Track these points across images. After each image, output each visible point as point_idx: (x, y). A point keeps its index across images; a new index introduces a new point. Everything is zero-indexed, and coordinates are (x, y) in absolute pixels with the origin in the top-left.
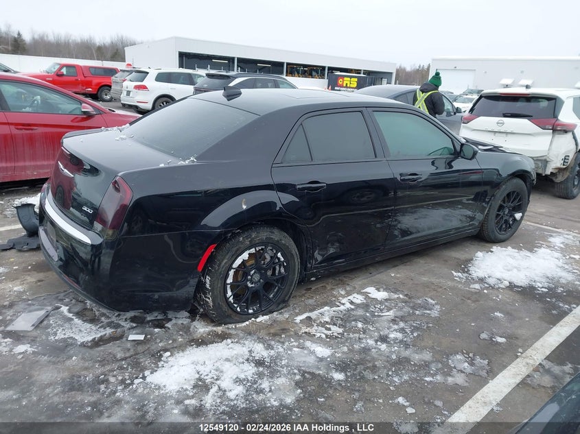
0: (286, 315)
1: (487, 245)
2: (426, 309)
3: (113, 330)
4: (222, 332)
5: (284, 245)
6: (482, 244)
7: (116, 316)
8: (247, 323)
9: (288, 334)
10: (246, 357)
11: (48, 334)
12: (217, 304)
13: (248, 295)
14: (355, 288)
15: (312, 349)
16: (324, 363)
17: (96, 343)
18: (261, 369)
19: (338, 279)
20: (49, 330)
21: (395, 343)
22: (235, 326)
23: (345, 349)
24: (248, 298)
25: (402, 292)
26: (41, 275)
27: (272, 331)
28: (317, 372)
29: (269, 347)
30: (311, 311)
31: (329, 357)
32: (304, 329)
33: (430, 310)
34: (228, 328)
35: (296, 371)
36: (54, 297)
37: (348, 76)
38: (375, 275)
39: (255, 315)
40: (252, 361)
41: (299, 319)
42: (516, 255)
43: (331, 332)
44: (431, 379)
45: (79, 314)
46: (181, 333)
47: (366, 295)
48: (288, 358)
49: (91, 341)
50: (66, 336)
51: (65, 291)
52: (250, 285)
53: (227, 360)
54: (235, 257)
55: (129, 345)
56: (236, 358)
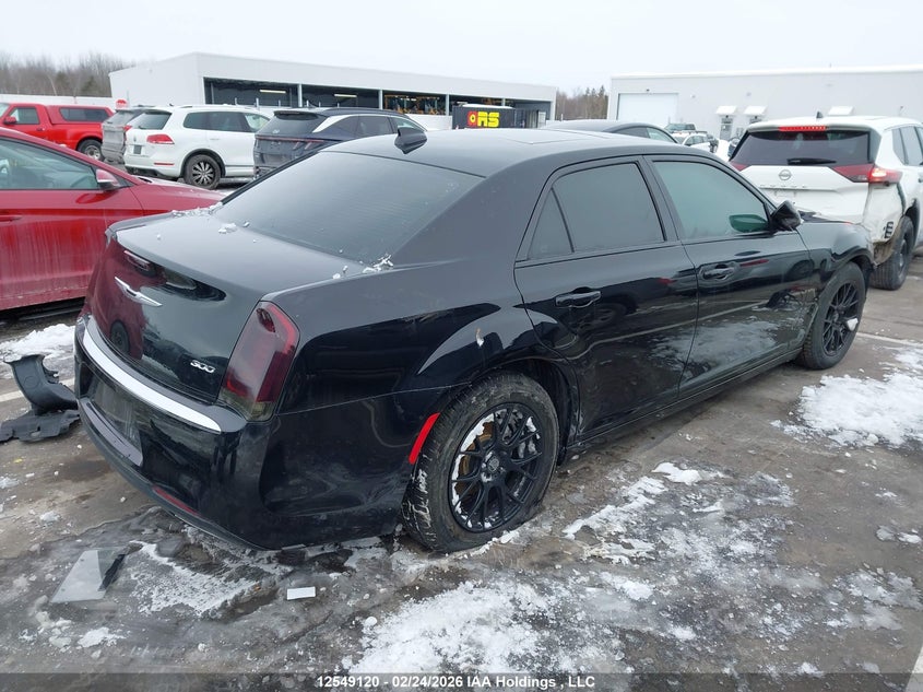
0: (547, 527)
1: (812, 374)
2: (770, 495)
3: (254, 583)
4: (450, 567)
5: (538, 403)
6: (802, 372)
7: (249, 555)
8: (487, 547)
9: (564, 561)
10: (511, 613)
11: (135, 603)
12: (438, 520)
13: (482, 497)
14: (639, 467)
15: (618, 587)
16: (648, 611)
17: (233, 611)
18: (546, 634)
19: (603, 452)
20: (134, 593)
21: (749, 561)
22: (469, 555)
23: (674, 580)
24: (483, 503)
25: (717, 467)
26: (83, 487)
27: (535, 558)
28: (645, 629)
29: (543, 590)
30: (586, 514)
31: (651, 598)
32: (588, 551)
33: (776, 494)
34: (457, 560)
35: (608, 631)
36: (120, 527)
37: (483, 110)
38: (662, 440)
39: (496, 531)
40: (524, 619)
41: (571, 531)
42: (862, 387)
43: (635, 551)
44: (839, 623)
45: (181, 556)
46: (378, 576)
47: (662, 476)
48: (584, 609)
49: (220, 609)
50: (171, 603)
51: (138, 514)
52: (485, 479)
53: (481, 622)
54: (464, 432)
55: (293, 610)
56: (496, 617)
